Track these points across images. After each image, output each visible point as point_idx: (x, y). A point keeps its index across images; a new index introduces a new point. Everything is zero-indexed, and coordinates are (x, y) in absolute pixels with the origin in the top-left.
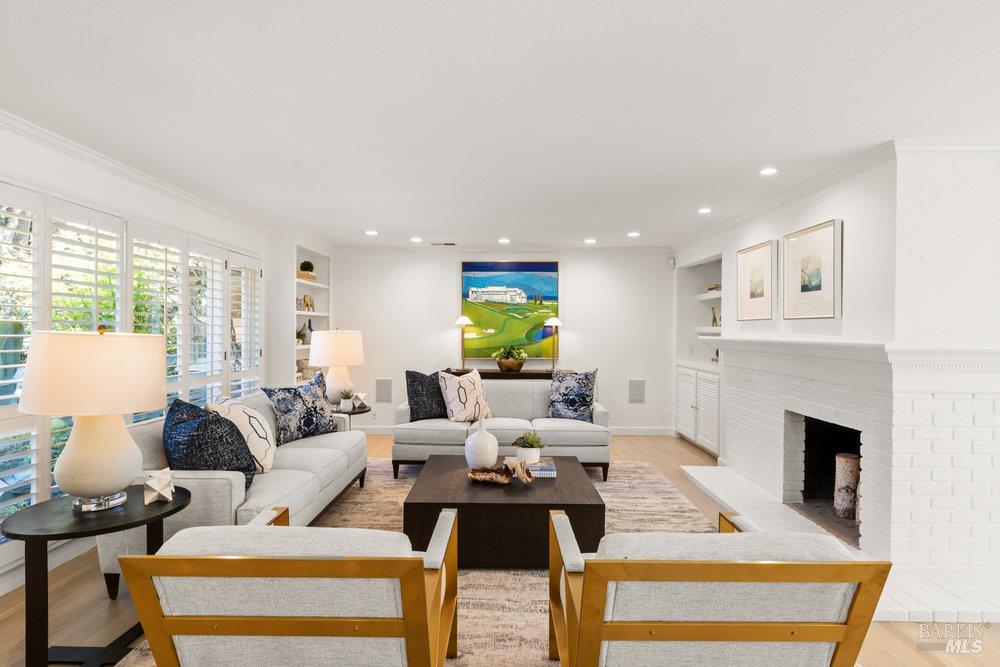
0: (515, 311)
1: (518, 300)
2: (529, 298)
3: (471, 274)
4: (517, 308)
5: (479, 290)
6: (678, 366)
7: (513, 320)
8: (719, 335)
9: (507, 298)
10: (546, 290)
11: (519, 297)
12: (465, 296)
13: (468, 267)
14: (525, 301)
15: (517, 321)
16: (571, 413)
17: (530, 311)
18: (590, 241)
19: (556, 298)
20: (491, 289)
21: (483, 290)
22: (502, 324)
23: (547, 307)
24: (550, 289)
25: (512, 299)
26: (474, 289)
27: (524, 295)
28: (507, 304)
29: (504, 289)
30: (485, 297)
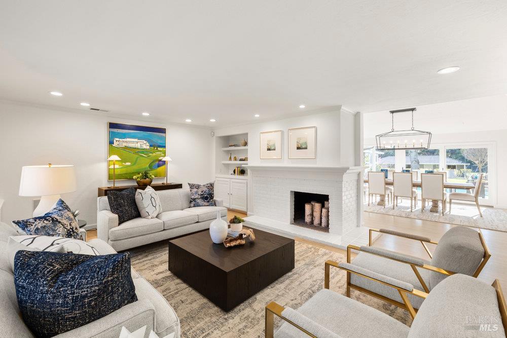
0: (143, 152)
1: (144, 147)
2: (151, 146)
3: (115, 130)
4: (144, 151)
5: (121, 140)
6: (216, 177)
7: (141, 158)
8: (247, 164)
9: (138, 146)
10: (159, 142)
11: (145, 145)
12: (111, 143)
13: (112, 126)
14: (148, 147)
15: (144, 158)
16: (206, 204)
17: (151, 153)
18: (188, 121)
19: (165, 147)
20: (128, 140)
21: (123, 140)
22: (135, 160)
23: (160, 151)
24: (162, 142)
25: (141, 146)
26: (117, 139)
27: (148, 144)
28: (138, 149)
29: (136, 140)
30: (125, 144)
